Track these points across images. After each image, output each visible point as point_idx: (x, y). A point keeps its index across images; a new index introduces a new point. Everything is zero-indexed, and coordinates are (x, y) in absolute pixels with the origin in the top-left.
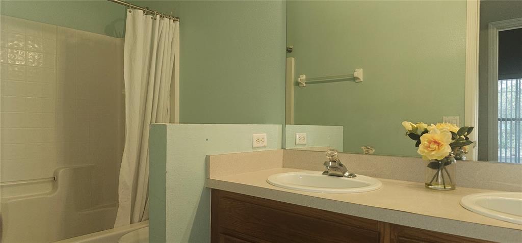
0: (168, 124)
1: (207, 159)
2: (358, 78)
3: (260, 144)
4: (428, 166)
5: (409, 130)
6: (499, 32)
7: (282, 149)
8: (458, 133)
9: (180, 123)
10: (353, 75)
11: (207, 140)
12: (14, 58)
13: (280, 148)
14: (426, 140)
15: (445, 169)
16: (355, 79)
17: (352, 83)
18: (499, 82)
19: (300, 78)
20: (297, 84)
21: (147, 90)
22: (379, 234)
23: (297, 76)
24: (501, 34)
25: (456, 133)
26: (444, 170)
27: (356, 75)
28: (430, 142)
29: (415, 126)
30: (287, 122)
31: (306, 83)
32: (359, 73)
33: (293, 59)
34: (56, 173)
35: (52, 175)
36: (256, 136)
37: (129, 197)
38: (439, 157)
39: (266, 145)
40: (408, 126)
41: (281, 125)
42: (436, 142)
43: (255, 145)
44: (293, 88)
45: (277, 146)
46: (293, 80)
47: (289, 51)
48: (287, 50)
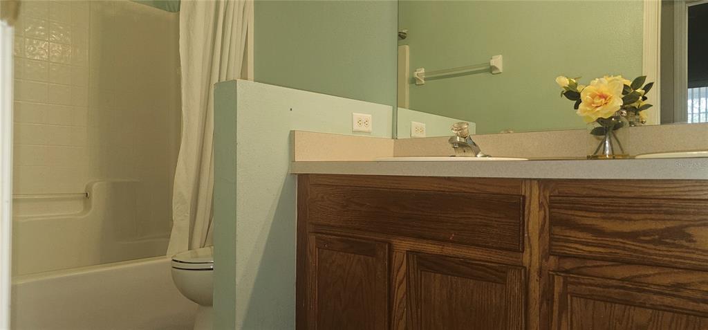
0: (239, 81)
1: (292, 135)
2: (495, 68)
3: (363, 128)
4: (592, 133)
5: (565, 87)
6: (689, 8)
7: (393, 138)
8: (631, 85)
9: (255, 81)
10: (490, 63)
11: (291, 110)
12: (32, 51)
13: (390, 136)
14: (589, 94)
15: (615, 136)
16: (491, 69)
17: (489, 74)
18: (690, 90)
19: (416, 73)
20: (413, 81)
21: (211, 72)
22: (524, 197)
23: (413, 70)
24: (692, 11)
25: (630, 86)
26: (612, 135)
27: (493, 63)
28: (593, 97)
29: (574, 81)
30: (398, 104)
31: (425, 79)
32: (498, 61)
33: (407, 46)
34: (89, 187)
35: (83, 190)
36: (357, 115)
37: (186, 214)
38: (606, 114)
39: (371, 129)
40: (564, 82)
41: (391, 108)
42: (602, 96)
43: (356, 127)
44: (407, 86)
45: (386, 133)
46: (407, 75)
47: (402, 36)
48: (399, 35)
